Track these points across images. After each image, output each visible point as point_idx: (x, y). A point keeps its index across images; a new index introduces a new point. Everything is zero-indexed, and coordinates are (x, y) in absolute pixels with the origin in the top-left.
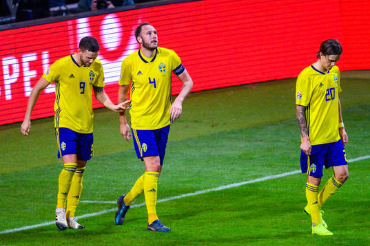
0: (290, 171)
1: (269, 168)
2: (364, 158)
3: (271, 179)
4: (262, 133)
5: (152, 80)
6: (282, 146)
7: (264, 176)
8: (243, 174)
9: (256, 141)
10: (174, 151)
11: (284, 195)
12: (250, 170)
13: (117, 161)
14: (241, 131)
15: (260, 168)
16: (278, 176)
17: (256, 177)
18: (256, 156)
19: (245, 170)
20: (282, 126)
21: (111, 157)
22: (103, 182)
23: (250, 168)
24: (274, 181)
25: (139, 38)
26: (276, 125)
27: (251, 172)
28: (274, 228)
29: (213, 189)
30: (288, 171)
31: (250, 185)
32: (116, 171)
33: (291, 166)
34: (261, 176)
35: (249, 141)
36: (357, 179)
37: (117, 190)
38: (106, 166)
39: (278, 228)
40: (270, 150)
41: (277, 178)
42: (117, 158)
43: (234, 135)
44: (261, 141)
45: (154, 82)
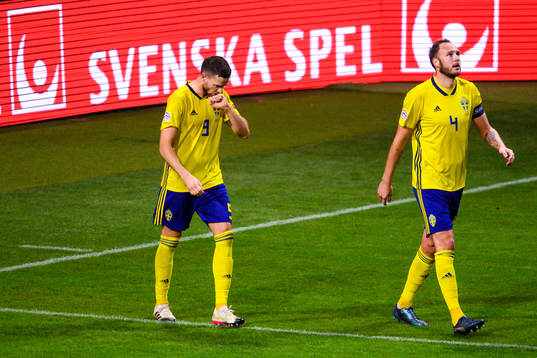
0: (304, 215)
1: (276, 210)
2: (404, 201)
3: (278, 226)
4: (269, 162)
5: (454, 120)
6: (294, 182)
7: (269, 221)
8: (241, 217)
9: (260, 173)
10: (148, 182)
11: (294, 247)
12: (251, 212)
13: (71, 192)
14: (240, 158)
15: (263, 210)
16: (288, 221)
17: (258, 221)
18: (259, 194)
19: (243, 212)
20: (297, 153)
21: (64, 188)
22: (50, 221)
23: (251, 209)
24: (283, 227)
25: (435, 60)
26: (288, 152)
27: (251, 214)
28: (279, 291)
29: (201, 236)
30: (300, 216)
31: (250, 231)
32: (69, 206)
33: (306, 210)
34: (265, 221)
35: (250, 172)
36: (395, 229)
37: (69, 232)
38: (56, 200)
39: (285, 291)
40: (278, 185)
41: (287, 225)
42: (71, 189)
43: (231, 164)
44: (266, 173)
45: (456, 123)
